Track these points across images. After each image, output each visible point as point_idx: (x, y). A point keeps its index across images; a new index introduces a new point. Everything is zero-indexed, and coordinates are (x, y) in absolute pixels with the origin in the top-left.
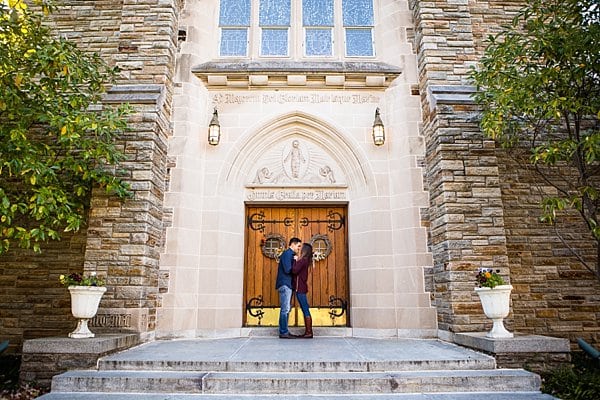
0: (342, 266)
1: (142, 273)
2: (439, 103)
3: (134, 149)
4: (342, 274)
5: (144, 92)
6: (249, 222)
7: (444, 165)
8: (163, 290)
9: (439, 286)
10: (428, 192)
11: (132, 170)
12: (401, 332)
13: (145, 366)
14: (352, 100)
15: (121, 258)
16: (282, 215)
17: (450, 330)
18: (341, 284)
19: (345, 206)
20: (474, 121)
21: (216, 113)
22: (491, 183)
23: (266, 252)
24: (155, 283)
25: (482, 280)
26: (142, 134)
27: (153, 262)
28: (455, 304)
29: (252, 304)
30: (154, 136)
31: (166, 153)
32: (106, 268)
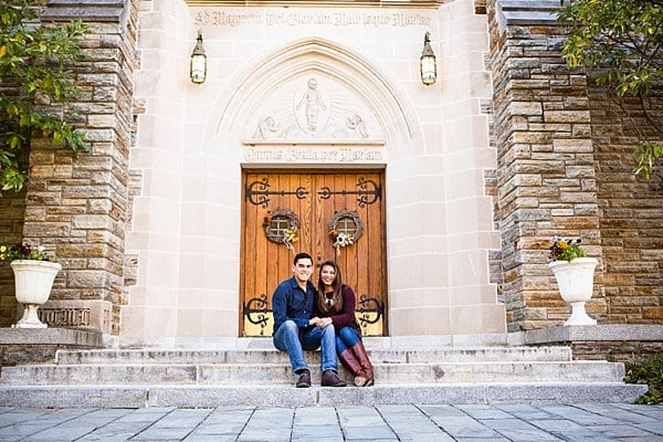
0: (377, 254)
1: (105, 253)
2: (511, 23)
3: (89, 84)
4: (377, 265)
5: (100, 6)
6: (247, 193)
7: (515, 108)
8: (129, 281)
9: (509, 273)
10: (496, 149)
11: (87, 113)
12: (456, 339)
13: (120, 358)
14: (392, 22)
15: (74, 233)
16: (293, 184)
17: (522, 329)
18: (376, 277)
19: (380, 172)
20: (558, 48)
21: (200, 39)
22: (580, 133)
23: (272, 235)
24: (119, 271)
25: (558, 253)
26: (101, 65)
27: (118, 241)
28: (528, 294)
29: (252, 307)
30: (117, 69)
31: (132, 94)
32: (54, 246)
